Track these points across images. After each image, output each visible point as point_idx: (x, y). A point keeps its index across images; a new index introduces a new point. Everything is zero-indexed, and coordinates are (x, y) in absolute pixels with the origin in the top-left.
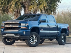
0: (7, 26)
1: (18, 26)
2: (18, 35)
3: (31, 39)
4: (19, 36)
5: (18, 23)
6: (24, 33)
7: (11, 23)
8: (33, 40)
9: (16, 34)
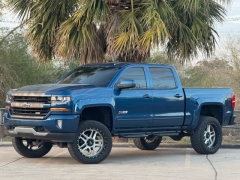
0: (17, 104)
1: (41, 105)
2: (43, 131)
3: (85, 141)
4: (45, 134)
5: (43, 95)
6: (60, 124)
7: (25, 95)
8: (89, 145)
9: (37, 128)
